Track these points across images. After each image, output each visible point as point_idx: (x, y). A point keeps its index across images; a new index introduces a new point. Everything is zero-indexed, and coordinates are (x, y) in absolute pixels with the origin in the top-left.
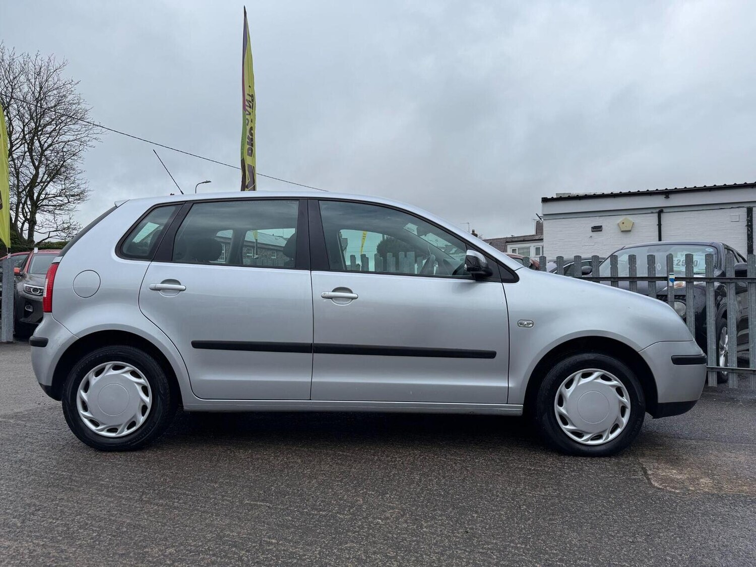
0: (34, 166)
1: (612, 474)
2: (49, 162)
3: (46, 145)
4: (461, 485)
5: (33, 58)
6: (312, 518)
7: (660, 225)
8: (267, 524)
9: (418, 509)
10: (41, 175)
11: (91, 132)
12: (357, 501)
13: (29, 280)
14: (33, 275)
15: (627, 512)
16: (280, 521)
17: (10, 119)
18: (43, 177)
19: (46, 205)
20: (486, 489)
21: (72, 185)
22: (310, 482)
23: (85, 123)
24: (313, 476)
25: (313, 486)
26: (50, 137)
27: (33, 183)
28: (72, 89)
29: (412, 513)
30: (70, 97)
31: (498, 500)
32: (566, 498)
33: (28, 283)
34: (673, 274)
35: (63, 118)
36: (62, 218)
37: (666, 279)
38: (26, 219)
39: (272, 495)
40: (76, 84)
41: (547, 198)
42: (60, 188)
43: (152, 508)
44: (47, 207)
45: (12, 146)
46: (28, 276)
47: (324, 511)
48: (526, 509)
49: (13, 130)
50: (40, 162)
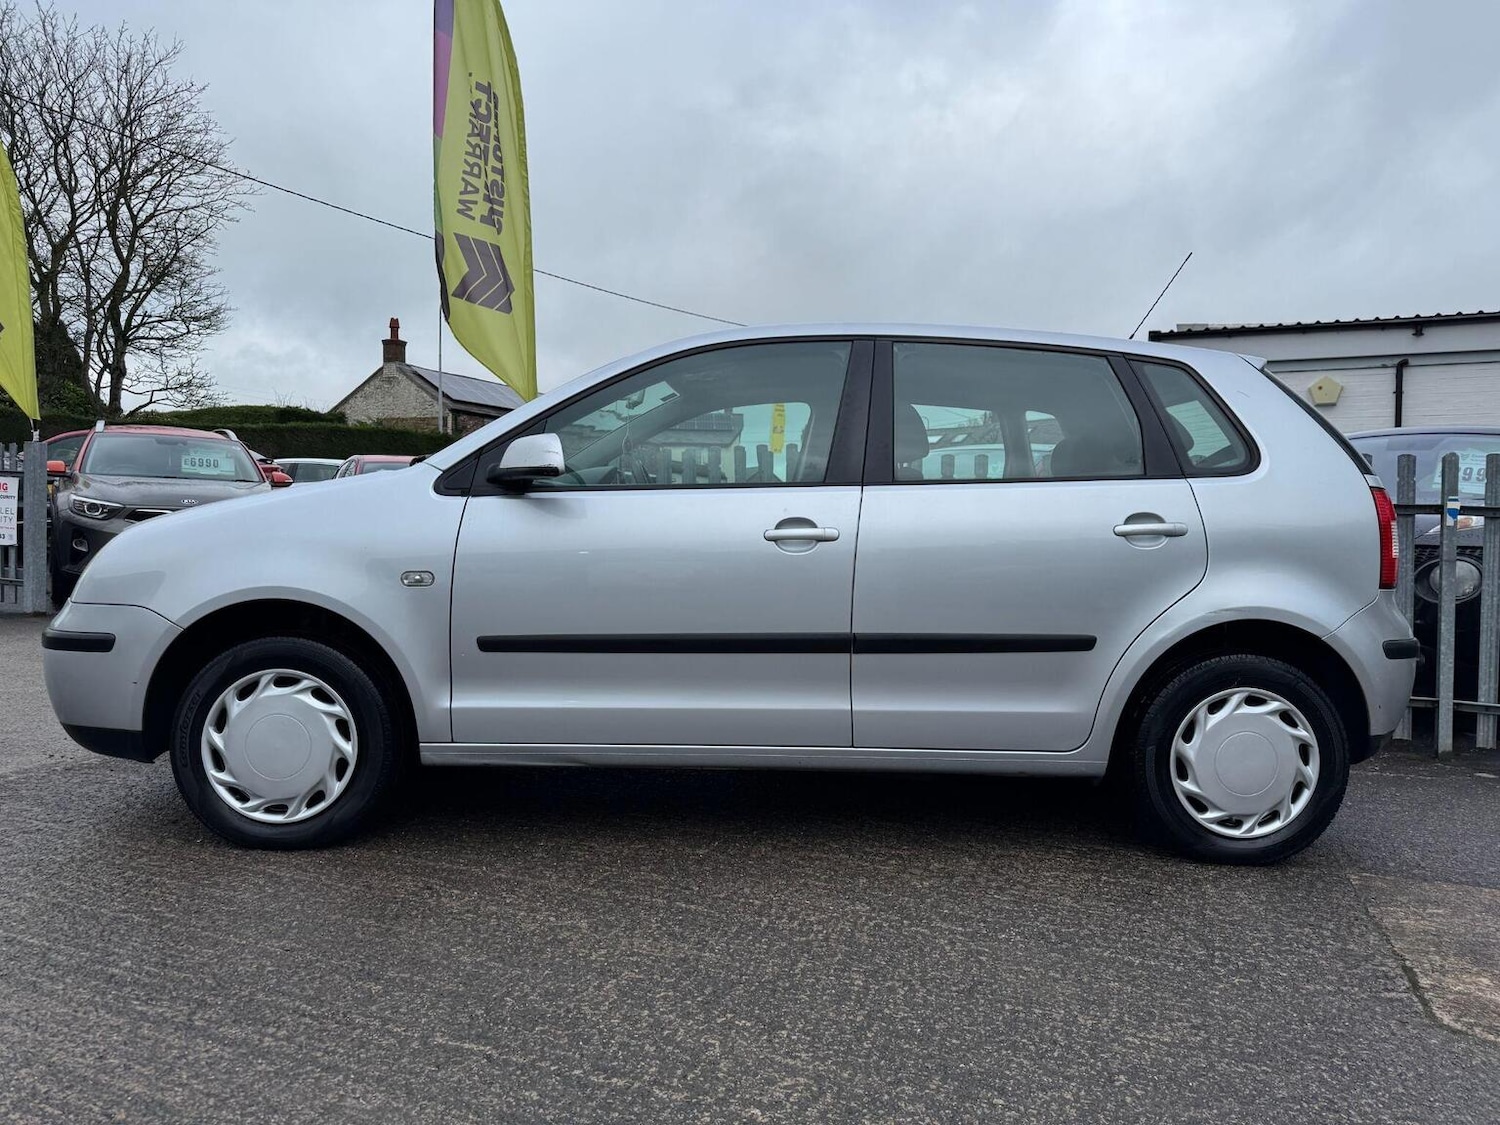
0: (119, 258)
1: (1330, 983)
2: (149, 251)
3: (143, 216)
4: (963, 1007)
5: (114, 36)
6: (589, 1098)
7: (1399, 393)
8: (476, 1113)
9: (857, 1079)
10: (133, 278)
11: (232, 190)
12: (707, 1046)
13: (82, 487)
14: (91, 476)
15: (1383, 1103)
16: (509, 1105)
17: (69, 161)
18: (138, 281)
19: (143, 338)
20: (1025, 1020)
21: (196, 298)
22: (599, 988)
23: (219, 172)
24: (610, 971)
25: (606, 998)
26: (148, 199)
27: (118, 292)
28: (192, 102)
29: (841, 1089)
30: (189, 119)
31: (1056, 1054)
32: (1224, 1054)
33: (80, 493)
34: (1456, 500)
35: (175, 161)
36: (179, 362)
37: (1438, 509)
38: (106, 365)
39: (504, 1022)
40: (200, 91)
41: (1159, 332)
42: (171, 302)
43: (207, 1051)
44: (147, 341)
45: (74, 218)
46: (81, 480)
47: (623, 1075)
48: (1127, 1086)
49: (76, 185)
50: (132, 250)
